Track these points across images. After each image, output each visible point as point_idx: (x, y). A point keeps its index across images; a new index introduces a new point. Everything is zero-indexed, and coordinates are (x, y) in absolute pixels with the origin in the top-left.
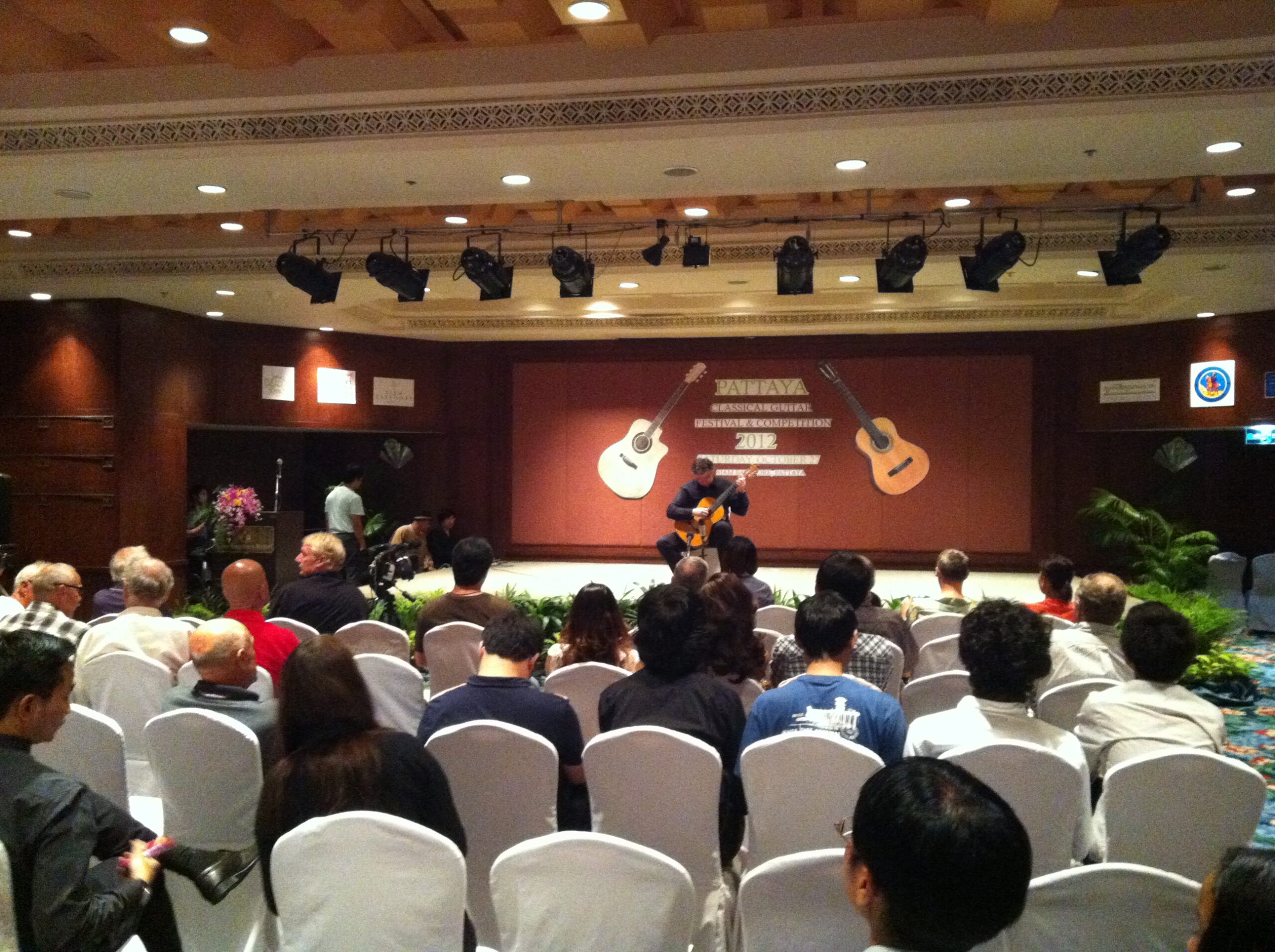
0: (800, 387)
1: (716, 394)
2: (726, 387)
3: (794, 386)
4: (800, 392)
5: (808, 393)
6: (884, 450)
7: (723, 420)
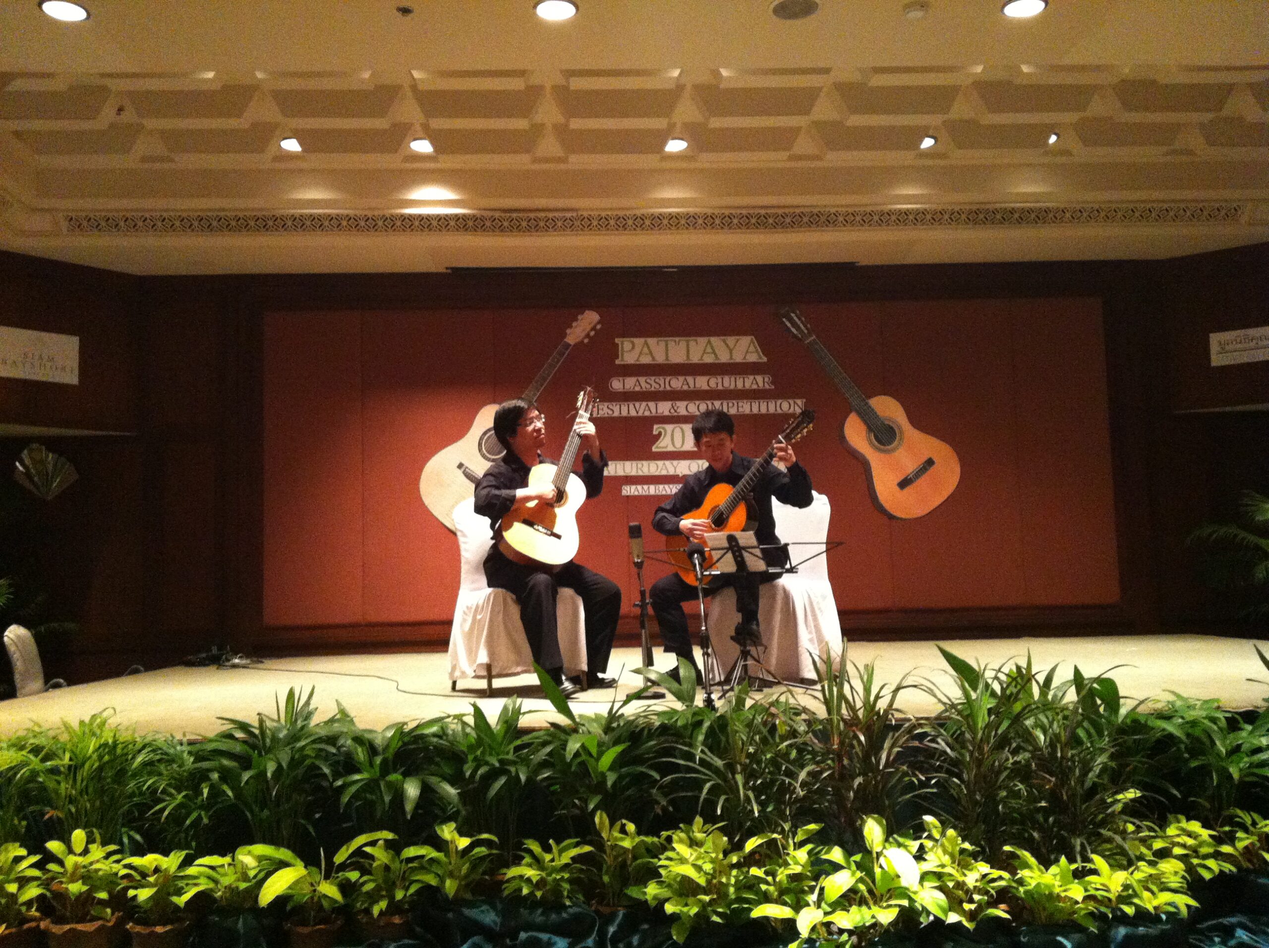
0: (752, 349)
1: (617, 362)
4: (753, 358)
5: (765, 359)
6: (889, 447)
7: (631, 405)
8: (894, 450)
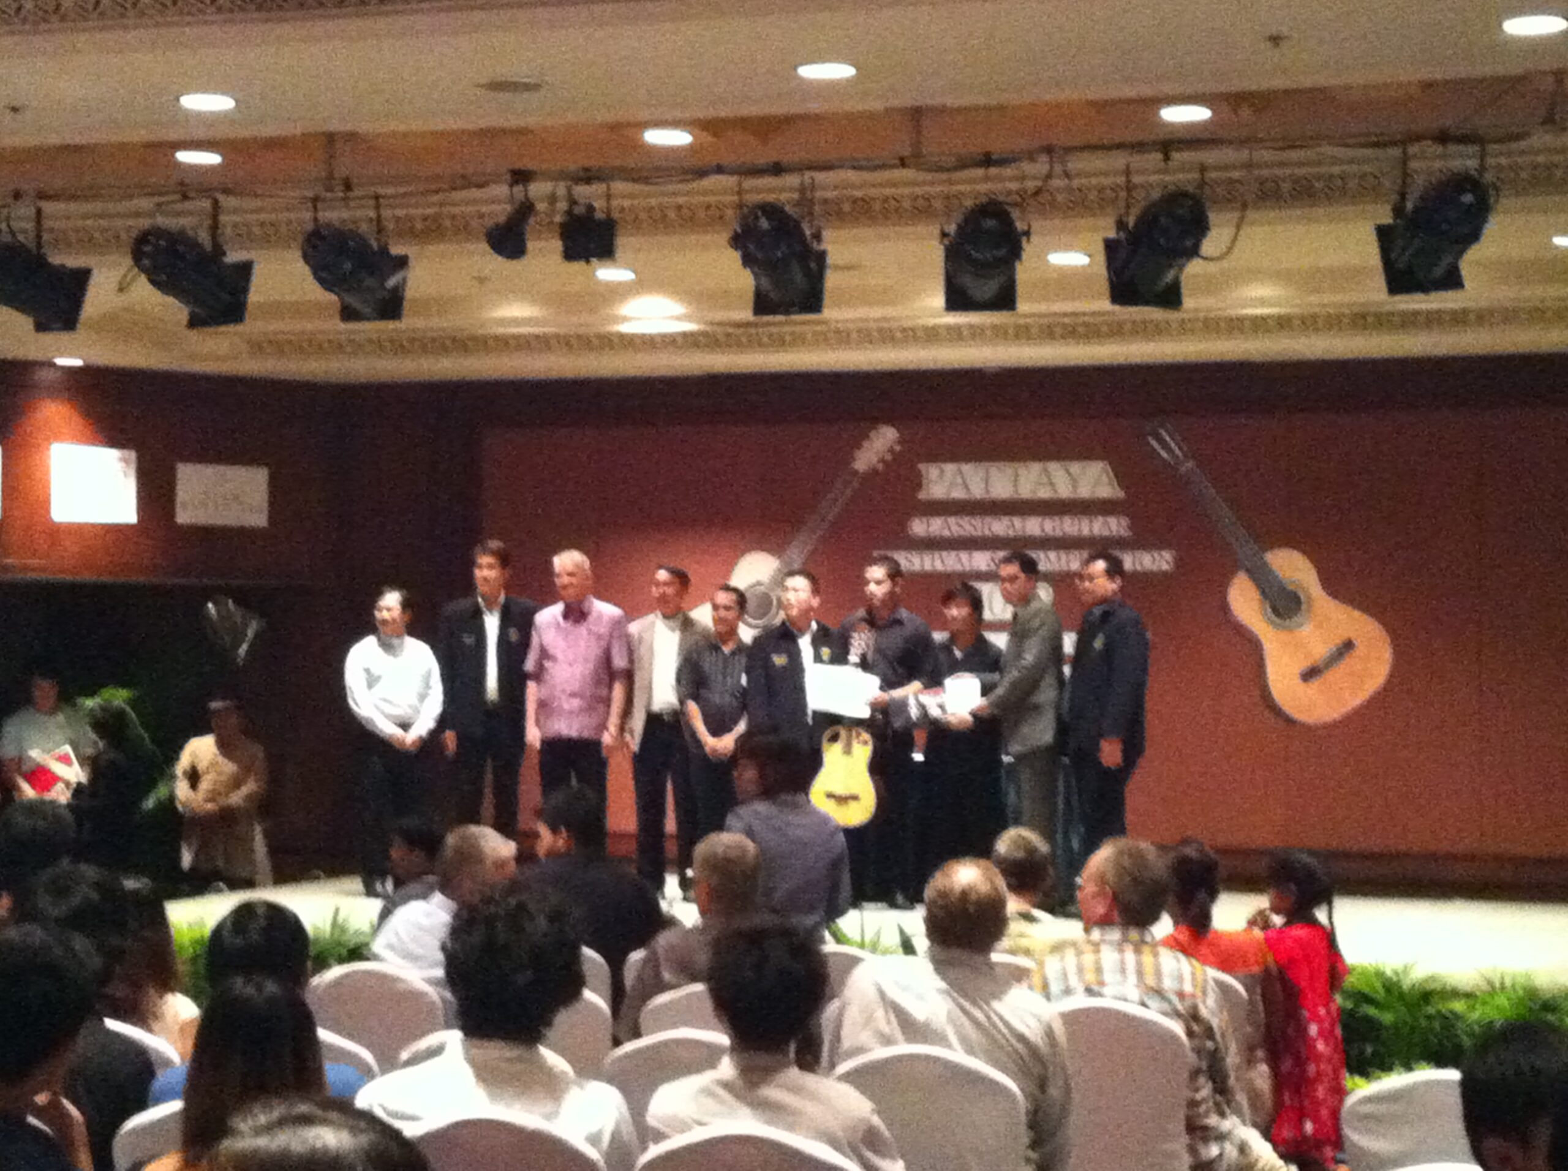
0: (1105, 479)
1: (922, 496)
2: (942, 481)
3: (1092, 479)
4: (1105, 492)
5: (1120, 494)
7: (937, 555)
8: (1298, 626)
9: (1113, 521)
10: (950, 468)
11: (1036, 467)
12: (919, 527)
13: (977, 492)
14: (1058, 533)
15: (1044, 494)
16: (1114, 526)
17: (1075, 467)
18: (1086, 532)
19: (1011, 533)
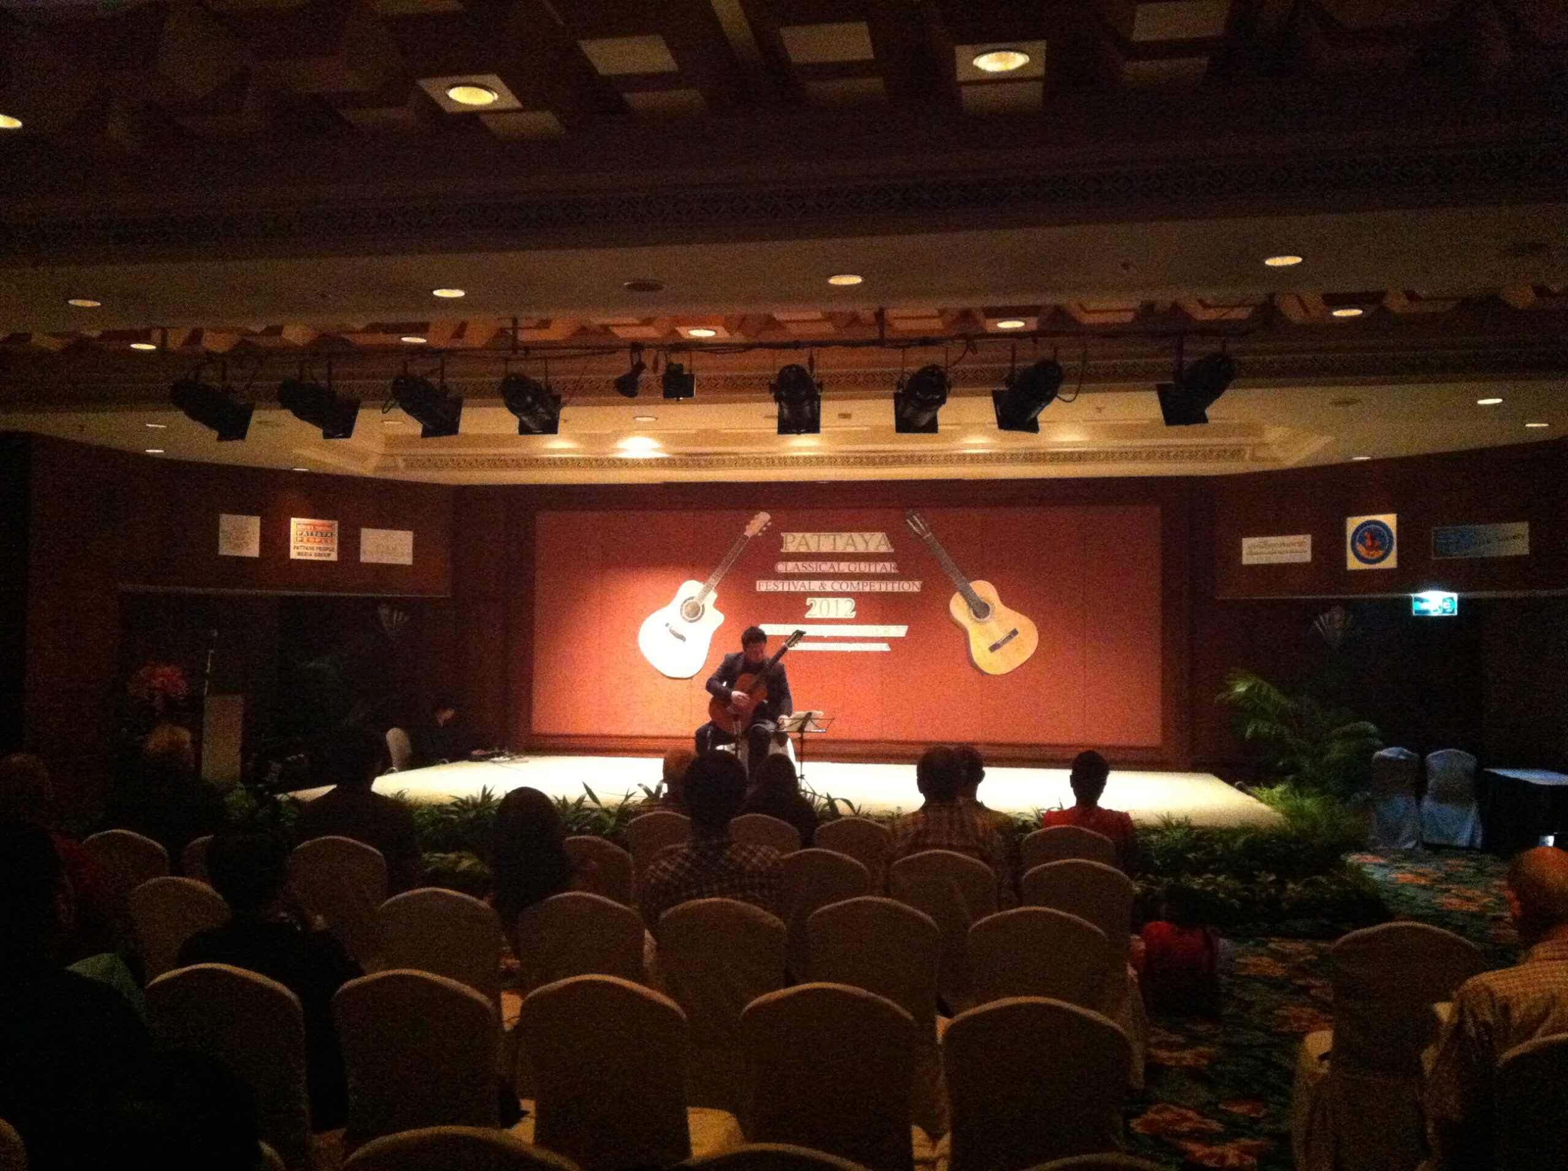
0: (882, 542)
1: (783, 550)
2: (794, 542)
3: (876, 542)
4: (883, 549)
5: (892, 550)
6: (986, 619)
7: (791, 582)
8: (988, 621)
9: (887, 565)
10: (798, 536)
11: (846, 535)
12: (781, 567)
13: (814, 549)
14: (858, 571)
15: (850, 549)
16: (889, 567)
17: (867, 535)
18: (873, 570)
19: (832, 571)
